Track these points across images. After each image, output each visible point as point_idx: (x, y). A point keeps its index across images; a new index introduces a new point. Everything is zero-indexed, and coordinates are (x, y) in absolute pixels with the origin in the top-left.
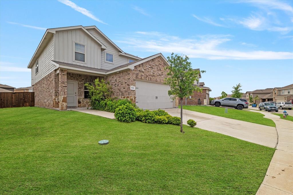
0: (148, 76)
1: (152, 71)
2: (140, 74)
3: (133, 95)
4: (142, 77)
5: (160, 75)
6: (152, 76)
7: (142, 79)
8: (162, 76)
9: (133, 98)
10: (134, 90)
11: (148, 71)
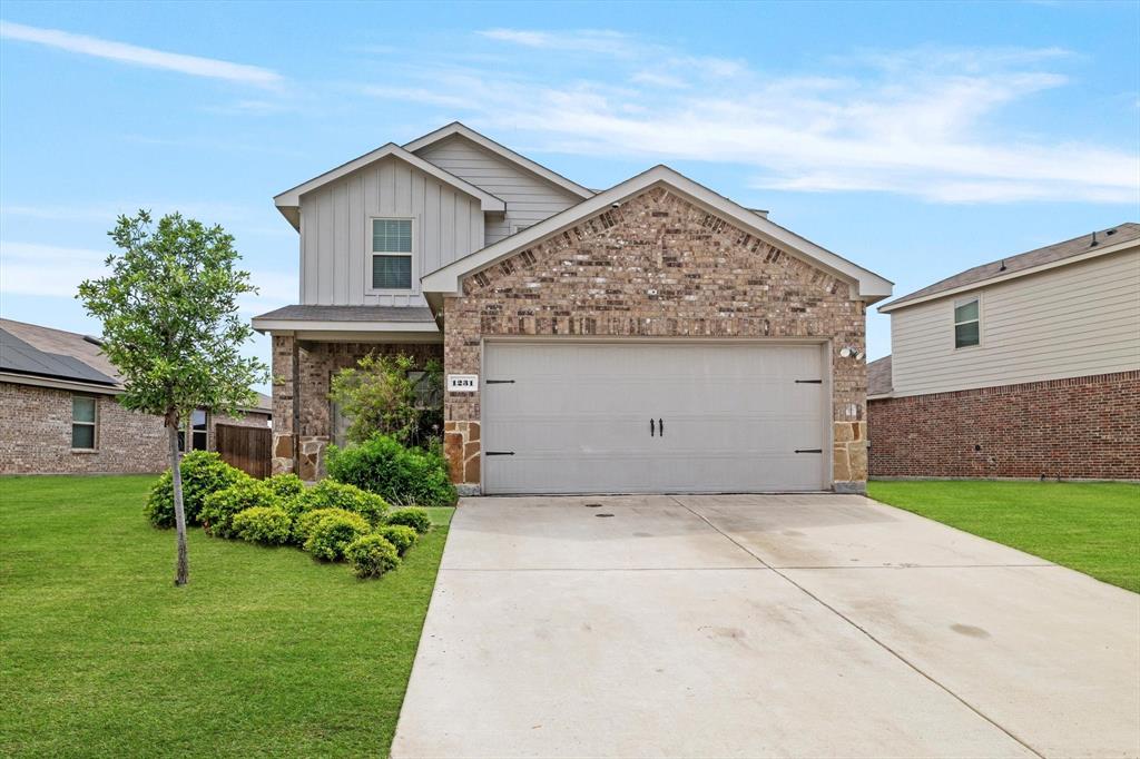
0: (567, 313)
1: (600, 280)
2: (510, 308)
3: (461, 417)
4: (521, 322)
5: (669, 295)
6: (598, 308)
7: (522, 331)
8: (692, 298)
9: (465, 434)
10: (472, 394)
11: (572, 286)
